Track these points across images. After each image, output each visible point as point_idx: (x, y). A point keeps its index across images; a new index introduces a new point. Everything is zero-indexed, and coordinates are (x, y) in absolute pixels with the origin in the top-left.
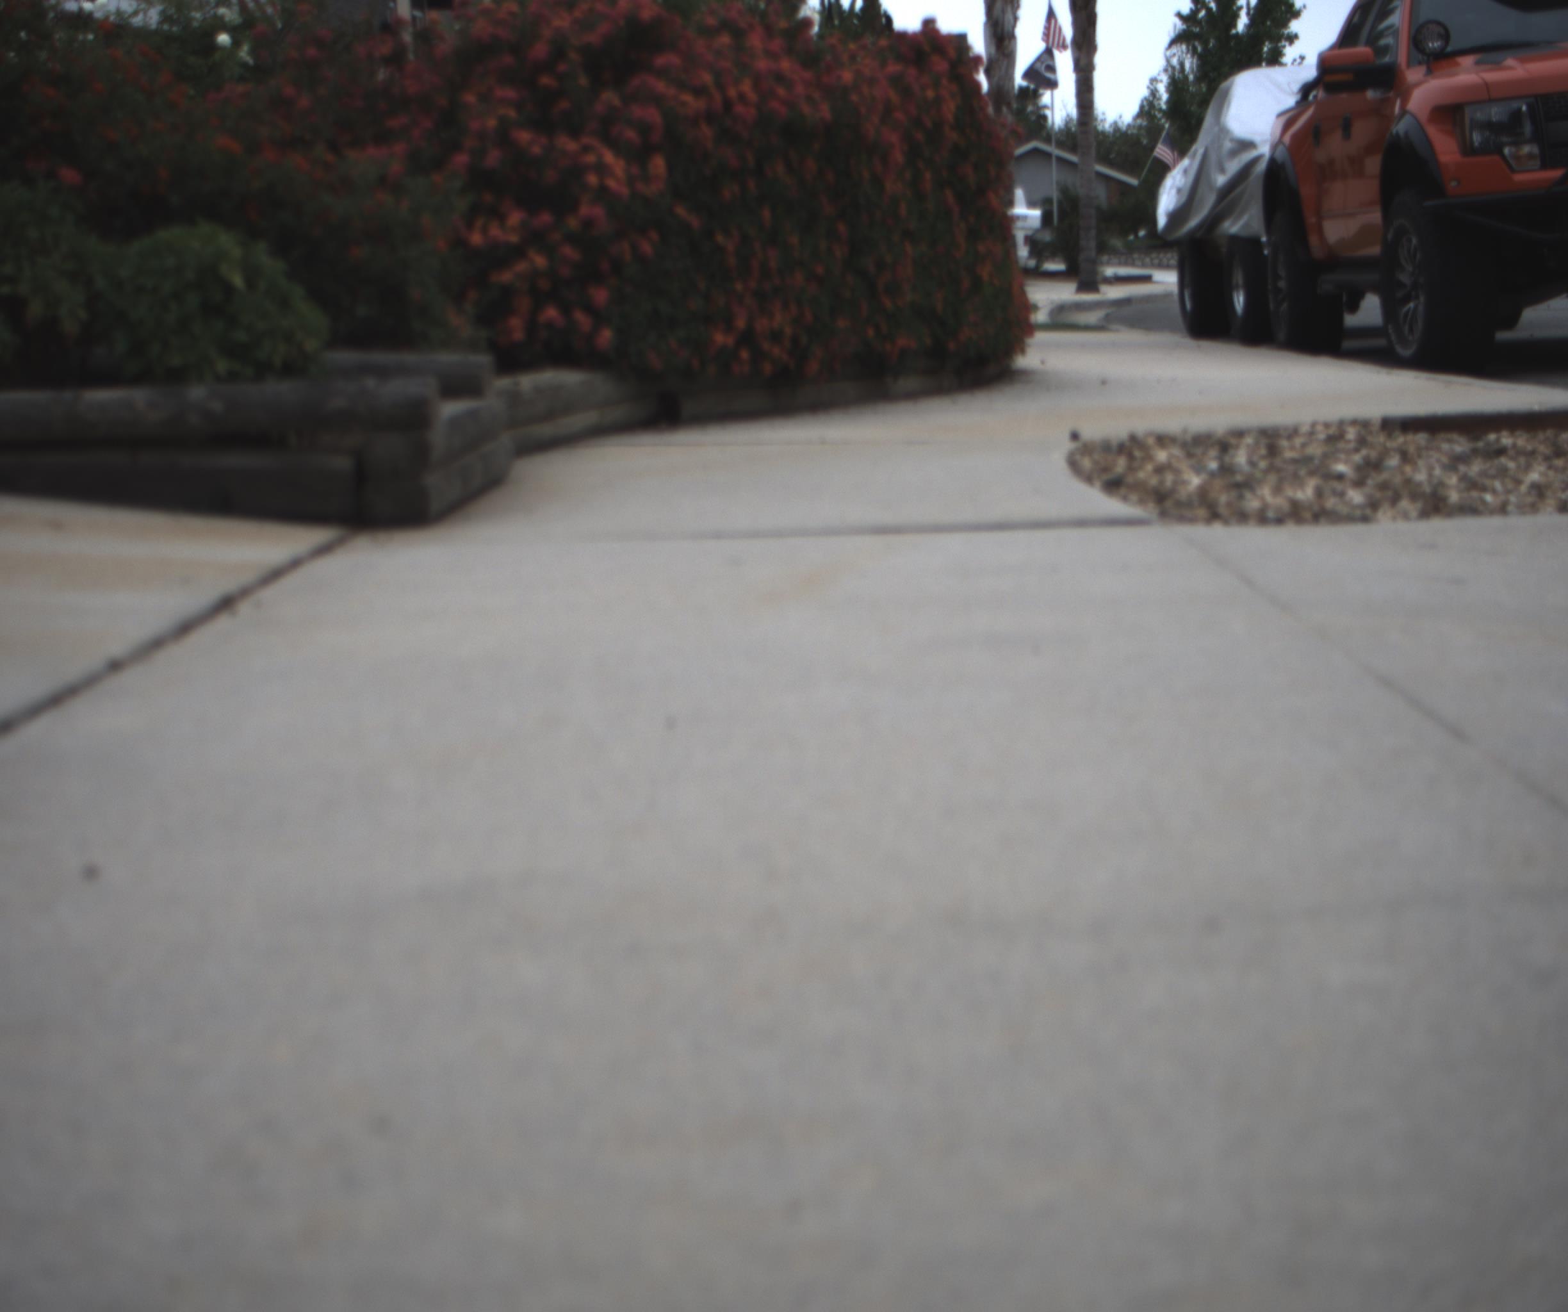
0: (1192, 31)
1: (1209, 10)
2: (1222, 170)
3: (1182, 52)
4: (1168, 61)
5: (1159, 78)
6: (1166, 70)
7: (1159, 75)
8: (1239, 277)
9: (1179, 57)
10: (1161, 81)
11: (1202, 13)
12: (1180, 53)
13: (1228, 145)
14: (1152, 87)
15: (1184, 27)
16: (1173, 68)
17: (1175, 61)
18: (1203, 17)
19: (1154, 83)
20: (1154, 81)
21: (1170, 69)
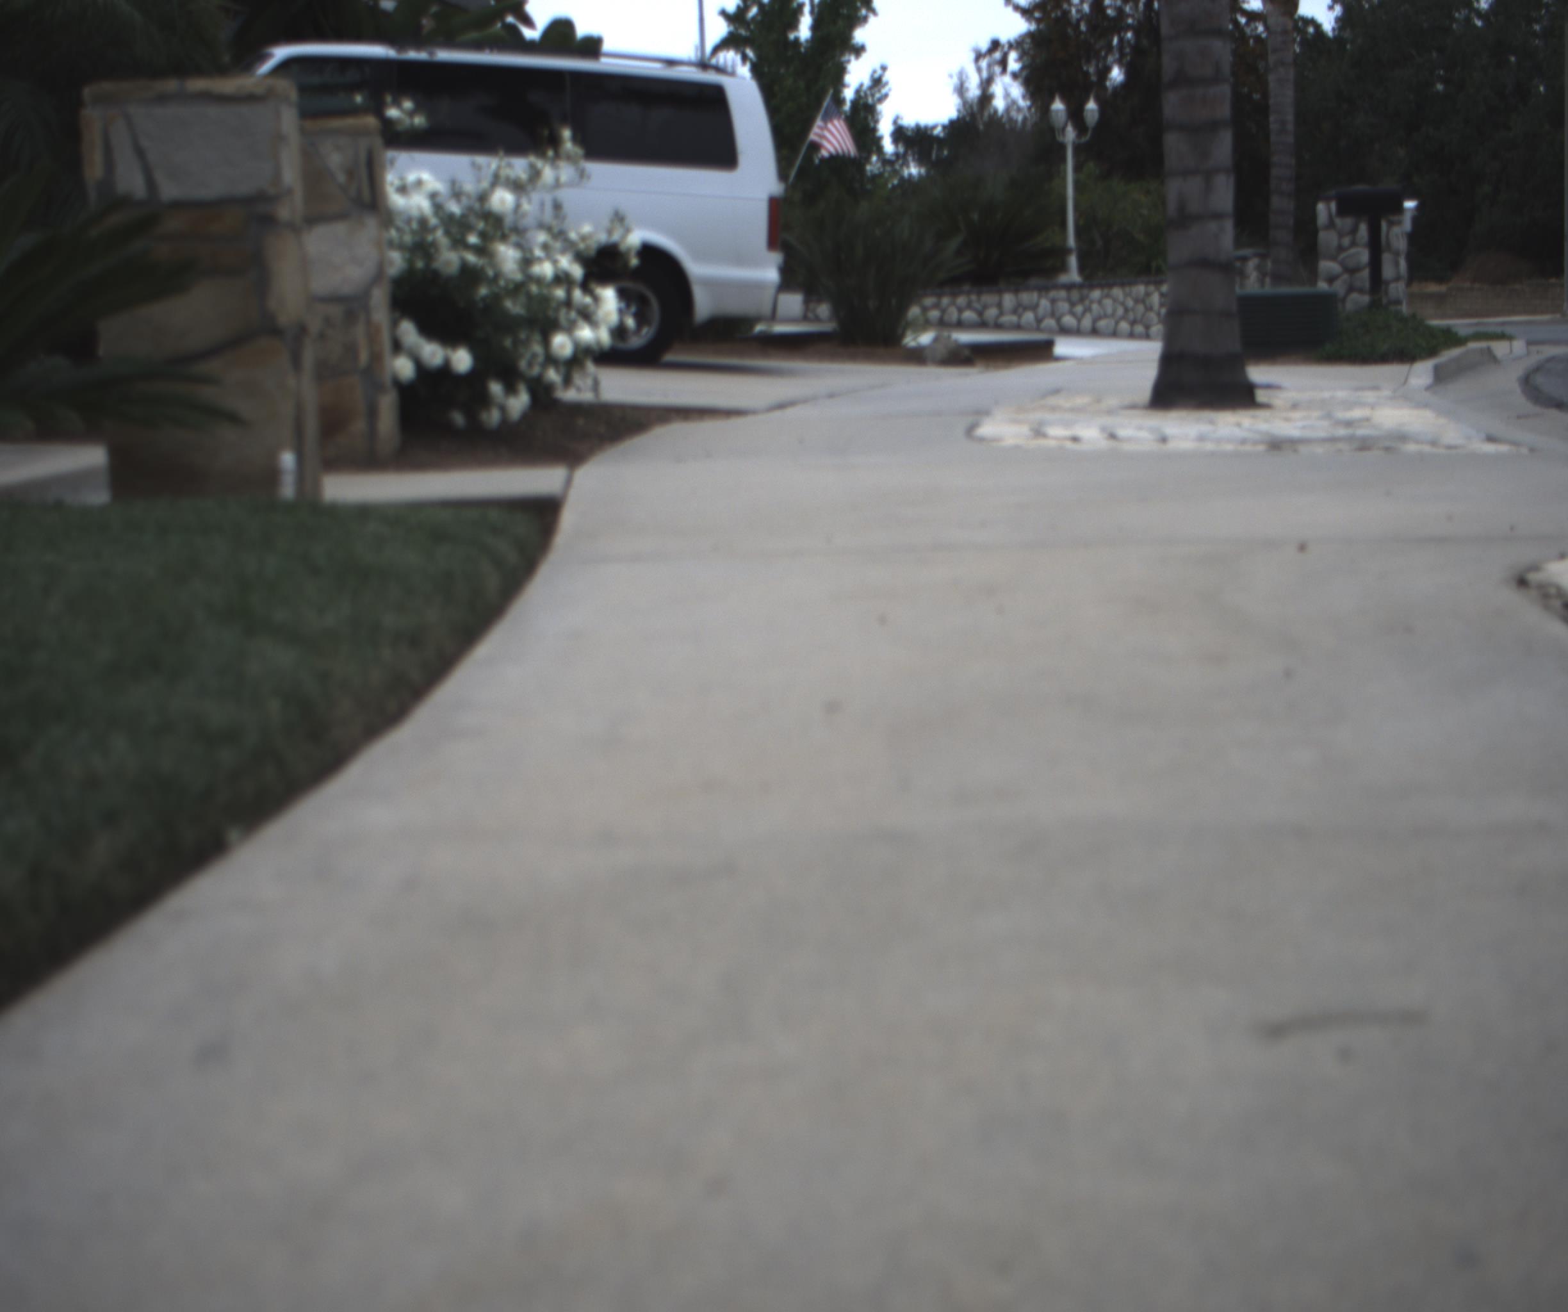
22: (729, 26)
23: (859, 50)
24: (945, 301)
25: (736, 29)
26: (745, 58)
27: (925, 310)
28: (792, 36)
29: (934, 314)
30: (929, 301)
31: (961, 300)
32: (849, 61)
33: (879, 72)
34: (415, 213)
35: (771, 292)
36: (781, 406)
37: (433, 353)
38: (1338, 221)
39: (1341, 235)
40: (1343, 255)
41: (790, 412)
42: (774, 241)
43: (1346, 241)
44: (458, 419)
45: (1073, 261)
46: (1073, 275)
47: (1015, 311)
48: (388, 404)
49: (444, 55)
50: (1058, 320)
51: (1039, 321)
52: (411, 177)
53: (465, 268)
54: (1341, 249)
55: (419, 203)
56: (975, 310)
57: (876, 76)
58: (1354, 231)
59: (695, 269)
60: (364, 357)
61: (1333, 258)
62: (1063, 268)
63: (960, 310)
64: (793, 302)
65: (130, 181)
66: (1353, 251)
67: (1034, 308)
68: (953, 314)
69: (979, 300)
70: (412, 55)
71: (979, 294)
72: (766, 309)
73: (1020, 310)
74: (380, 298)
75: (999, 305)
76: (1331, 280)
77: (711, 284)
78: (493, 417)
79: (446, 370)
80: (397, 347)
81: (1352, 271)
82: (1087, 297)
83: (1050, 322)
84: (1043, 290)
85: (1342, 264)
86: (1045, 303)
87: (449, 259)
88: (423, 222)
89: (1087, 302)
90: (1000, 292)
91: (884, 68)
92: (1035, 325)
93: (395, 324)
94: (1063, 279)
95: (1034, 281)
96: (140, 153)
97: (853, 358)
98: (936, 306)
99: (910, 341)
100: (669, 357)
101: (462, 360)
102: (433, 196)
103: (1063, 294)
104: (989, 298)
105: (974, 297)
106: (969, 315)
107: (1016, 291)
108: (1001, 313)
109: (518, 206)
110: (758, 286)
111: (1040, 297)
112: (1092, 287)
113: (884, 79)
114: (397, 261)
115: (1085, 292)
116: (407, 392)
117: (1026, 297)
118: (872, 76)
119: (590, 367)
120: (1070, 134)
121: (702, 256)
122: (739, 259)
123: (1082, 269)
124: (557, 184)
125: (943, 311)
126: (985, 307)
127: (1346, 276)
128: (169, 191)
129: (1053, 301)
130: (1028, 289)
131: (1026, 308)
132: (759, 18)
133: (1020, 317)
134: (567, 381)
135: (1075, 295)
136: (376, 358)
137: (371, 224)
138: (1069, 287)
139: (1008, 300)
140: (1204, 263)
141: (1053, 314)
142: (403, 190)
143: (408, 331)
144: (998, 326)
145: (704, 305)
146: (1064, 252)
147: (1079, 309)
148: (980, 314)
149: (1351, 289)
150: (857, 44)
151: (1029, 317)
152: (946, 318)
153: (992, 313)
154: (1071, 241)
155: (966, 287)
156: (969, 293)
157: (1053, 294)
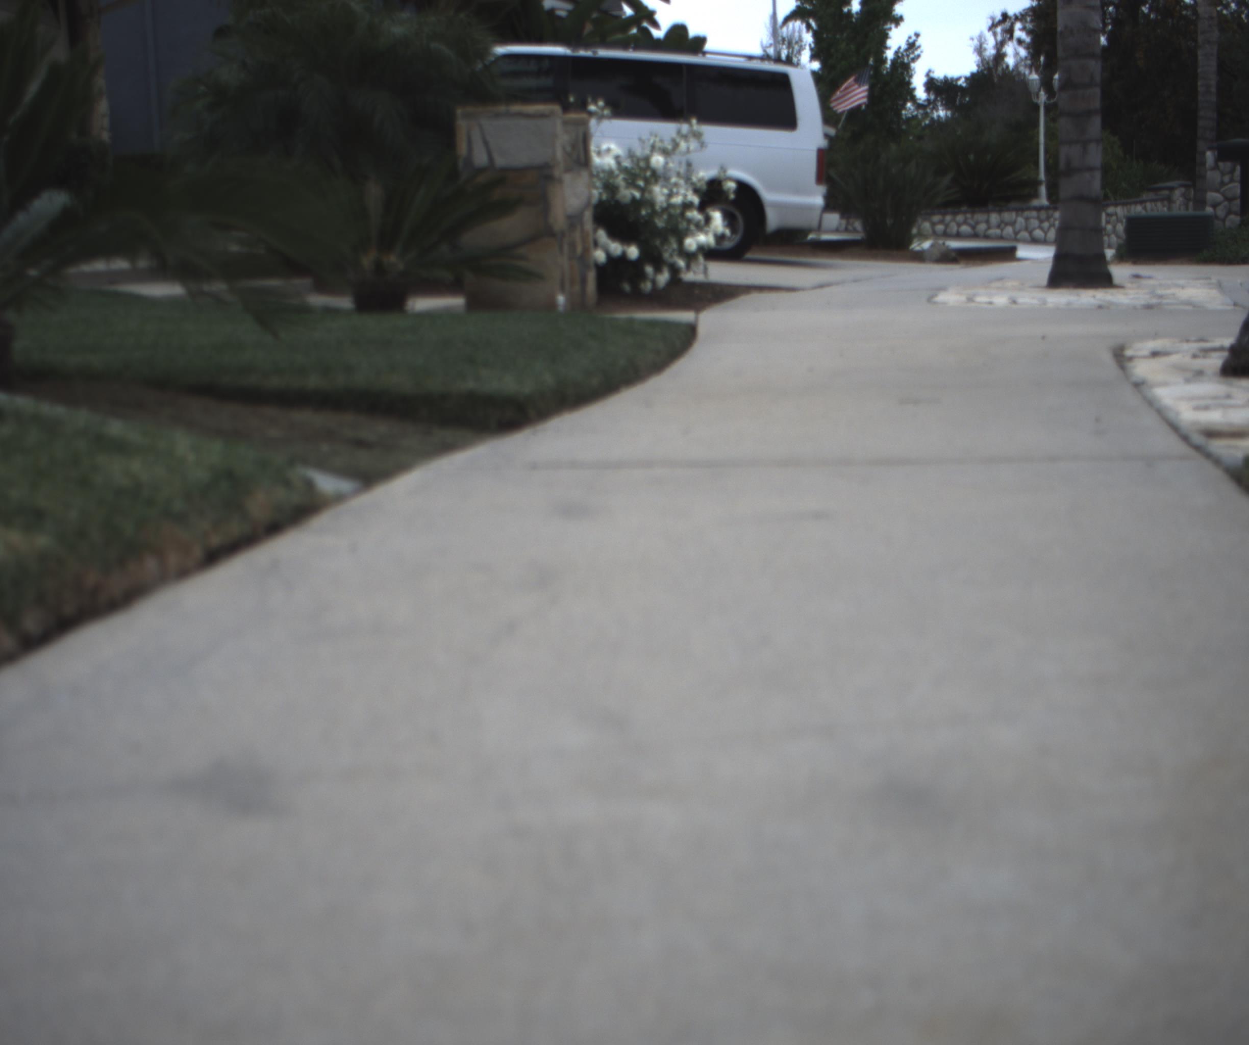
23: (898, 20)
24: (948, 218)
26: (809, 27)
27: (933, 224)
28: (845, 10)
29: (940, 228)
30: (936, 218)
31: (960, 218)
32: (890, 29)
33: (914, 38)
34: (607, 168)
35: (818, 212)
36: (821, 286)
37: (616, 248)
38: (1221, 164)
39: (1223, 174)
40: (1222, 190)
41: (826, 290)
42: (822, 177)
43: (1226, 179)
44: (627, 287)
45: (1043, 190)
46: (1043, 201)
47: (998, 226)
48: (591, 276)
49: (603, 53)
50: (1030, 233)
51: (1016, 233)
52: (604, 147)
53: (633, 199)
54: (1223, 184)
55: (608, 162)
56: (969, 225)
57: (911, 41)
58: (1232, 171)
59: (768, 196)
60: (579, 249)
61: (1217, 191)
62: (1036, 195)
63: (959, 225)
64: (833, 219)
65: (480, 158)
66: (1231, 185)
67: (1013, 224)
68: (954, 228)
69: (972, 218)
70: (582, 53)
71: (973, 213)
72: (815, 223)
73: (1003, 225)
74: (588, 215)
75: (987, 222)
76: (1215, 206)
77: (779, 206)
78: (647, 286)
79: (624, 257)
80: (596, 244)
81: (1229, 200)
82: (1052, 216)
83: (1024, 234)
84: (1019, 211)
85: (1223, 194)
86: (1021, 221)
87: (627, 194)
88: (610, 173)
89: (1052, 220)
90: (988, 212)
91: (917, 35)
92: (1013, 236)
93: (595, 231)
94: (1035, 203)
95: (1013, 204)
96: (486, 143)
97: (875, 257)
98: (941, 222)
99: (916, 246)
100: (749, 255)
101: (633, 252)
102: (617, 158)
103: (1034, 214)
104: (980, 217)
105: (969, 216)
106: (965, 229)
107: (1000, 211)
108: (989, 228)
109: (667, 163)
110: (810, 208)
111: (1017, 216)
112: (1055, 209)
113: (917, 44)
114: (596, 194)
115: (1051, 212)
116: (601, 270)
117: (1007, 216)
118: (908, 41)
119: (701, 259)
120: (1043, 97)
121: (772, 188)
122: (797, 190)
123: (1050, 197)
124: (688, 151)
125: (947, 226)
126: (977, 223)
127: (1226, 203)
128: (500, 162)
129: (1027, 219)
130: (1009, 210)
131: (1007, 224)
133: (1002, 230)
134: (688, 267)
135: (1043, 214)
136: (586, 251)
137: (585, 174)
138: (1039, 209)
139: (994, 218)
140: (1081, 198)
141: (1026, 229)
142: (599, 153)
143: (602, 235)
144: (986, 237)
145: (773, 220)
146: (1036, 183)
147: (1046, 225)
148: (973, 228)
149: (1229, 212)
150: (897, 15)
151: (1009, 230)
152: (948, 230)
153: (982, 227)
154: (1042, 176)
155: (964, 208)
156: (965, 213)
157: (1027, 214)
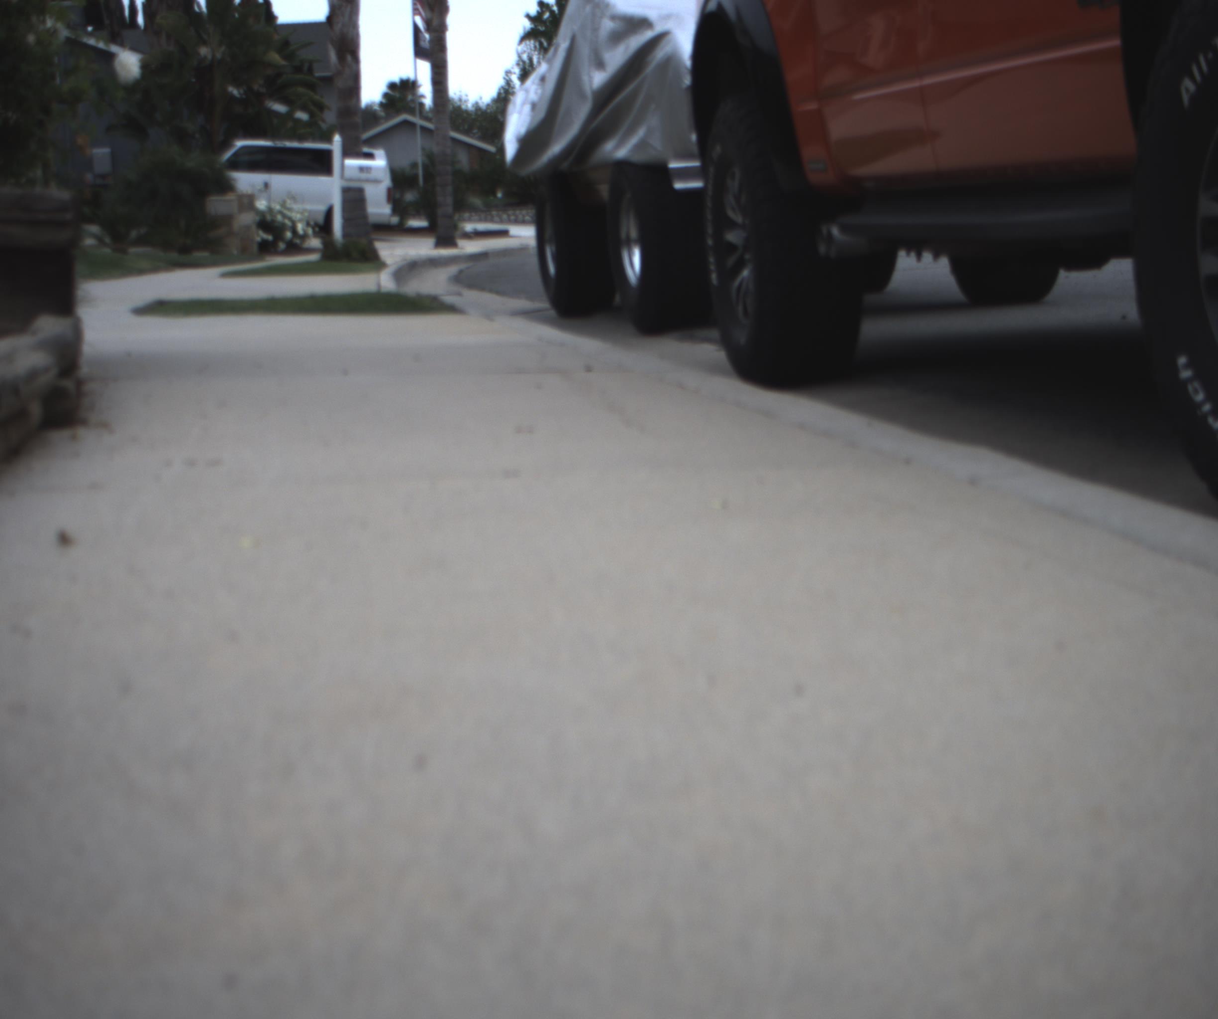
0: (539, 30)
1: (552, 12)
2: (600, 64)
3: (531, 49)
4: (519, 56)
5: (512, 71)
6: (518, 64)
7: (513, 68)
8: (630, 227)
9: (529, 53)
10: (515, 73)
11: (547, 15)
12: (529, 51)
13: (608, 25)
14: (507, 78)
15: (533, 26)
16: (524, 62)
17: (525, 57)
18: (548, 18)
19: (509, 75)
20: (508, 73)
21: (521, 63)
22: (531, 24)
25: (536, 26)
35: (389, 215)
37: (265, 236)
42: (389, 200)
44: (270, 248)
48: (255, 246)
53: (270, 220)
72: (388, 220)
78: (278, 248)
79: (267, 239)
80: (257, 235)
93: (257, 231)
96: (214, 208)
101: (271, 237)
110: (384, 214)
116: (259, 243)
122: (380, 206)
132: (551, 19)
136: (253, 237)
143: (260, 232)
145: (373, 220)
